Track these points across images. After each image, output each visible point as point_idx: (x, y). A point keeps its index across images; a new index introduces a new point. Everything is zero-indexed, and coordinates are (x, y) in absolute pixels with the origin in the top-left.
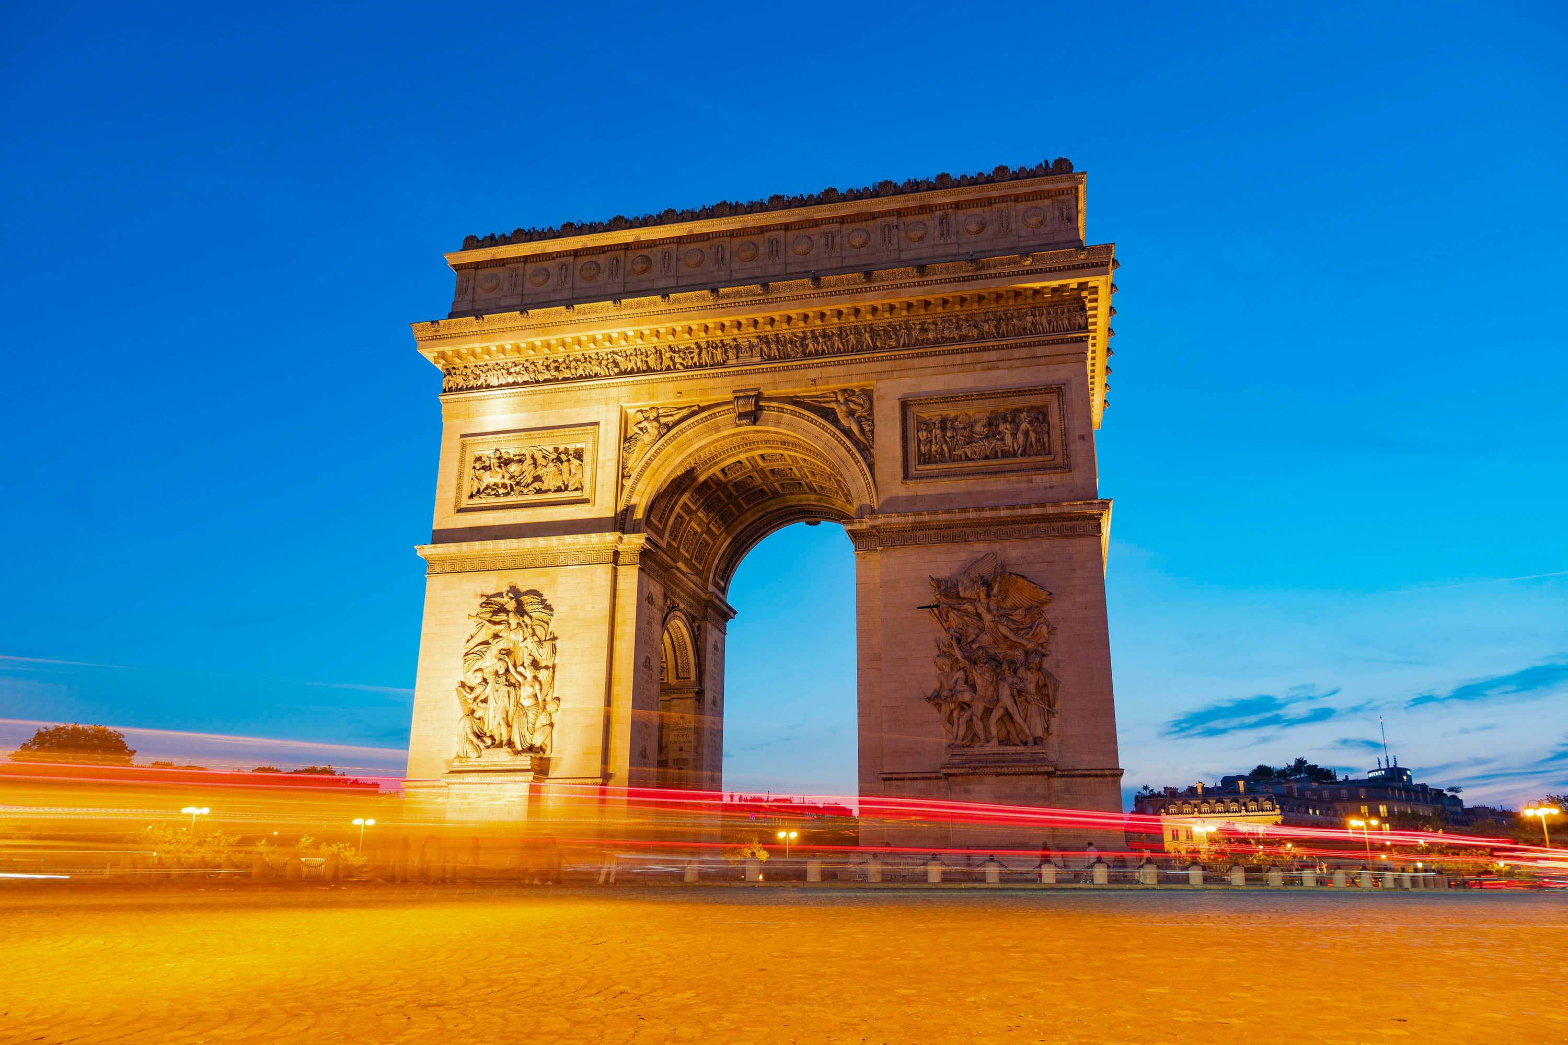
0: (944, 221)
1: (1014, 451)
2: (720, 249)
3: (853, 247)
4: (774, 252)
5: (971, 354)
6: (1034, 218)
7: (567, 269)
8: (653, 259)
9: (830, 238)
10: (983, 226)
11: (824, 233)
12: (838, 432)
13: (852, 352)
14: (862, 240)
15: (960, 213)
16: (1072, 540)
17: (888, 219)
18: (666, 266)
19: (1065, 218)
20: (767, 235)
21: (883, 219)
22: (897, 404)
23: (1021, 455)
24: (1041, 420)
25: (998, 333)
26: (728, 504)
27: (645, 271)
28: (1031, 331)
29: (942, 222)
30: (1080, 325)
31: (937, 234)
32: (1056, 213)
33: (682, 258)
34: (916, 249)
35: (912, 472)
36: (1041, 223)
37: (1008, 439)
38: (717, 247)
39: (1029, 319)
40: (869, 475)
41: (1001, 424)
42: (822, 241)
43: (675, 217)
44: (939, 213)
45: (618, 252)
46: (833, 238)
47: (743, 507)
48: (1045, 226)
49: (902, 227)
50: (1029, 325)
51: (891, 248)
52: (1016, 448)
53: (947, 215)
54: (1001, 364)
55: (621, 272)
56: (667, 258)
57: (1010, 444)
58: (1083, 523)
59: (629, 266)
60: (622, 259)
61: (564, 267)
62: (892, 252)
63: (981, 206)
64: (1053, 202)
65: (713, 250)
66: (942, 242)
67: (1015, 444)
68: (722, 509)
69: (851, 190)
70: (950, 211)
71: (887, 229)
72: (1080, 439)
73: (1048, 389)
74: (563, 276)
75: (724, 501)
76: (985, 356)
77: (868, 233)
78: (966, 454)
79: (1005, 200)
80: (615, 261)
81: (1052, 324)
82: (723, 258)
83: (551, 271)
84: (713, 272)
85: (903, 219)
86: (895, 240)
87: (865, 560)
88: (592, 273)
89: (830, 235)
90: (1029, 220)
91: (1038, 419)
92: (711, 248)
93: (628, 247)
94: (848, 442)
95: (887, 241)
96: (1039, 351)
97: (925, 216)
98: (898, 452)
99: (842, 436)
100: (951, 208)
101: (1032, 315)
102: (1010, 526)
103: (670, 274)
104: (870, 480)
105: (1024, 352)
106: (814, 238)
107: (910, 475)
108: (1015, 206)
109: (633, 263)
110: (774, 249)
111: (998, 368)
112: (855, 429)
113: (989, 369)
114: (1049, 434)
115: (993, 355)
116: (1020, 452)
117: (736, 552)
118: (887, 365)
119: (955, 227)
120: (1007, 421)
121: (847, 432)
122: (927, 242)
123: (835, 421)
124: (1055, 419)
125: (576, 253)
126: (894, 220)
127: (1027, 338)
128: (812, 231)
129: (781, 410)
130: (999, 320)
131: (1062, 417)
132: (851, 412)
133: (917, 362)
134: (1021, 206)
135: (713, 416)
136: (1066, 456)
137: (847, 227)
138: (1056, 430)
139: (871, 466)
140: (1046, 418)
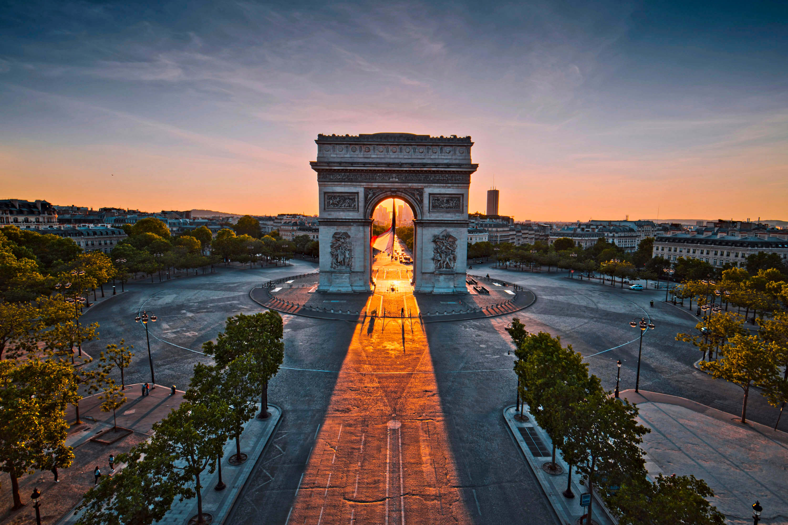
6: (462, 151)
8: (370, 148)
10: (450, 152)
11: (413, 148)
12: (415, 199)
13: (419, 181)
15: (445, 147)
16: (462, 228)
18: (374, 151)
20: (399, 146)
21: (427, 146)
22: (428, 194)
27: (368, 152)
29: (441, 150)
31: (440, 152)
33: (378, 149)
34: (434, 156)
35: (431, 210)
37: (451, 205)
39: (458, 177)
40: (421, 210)
42: (413, 150)
44: (440, 147)
48: (464, 154)
49: (432, 149)
50: (458, 179)
51: (429, 154)
52: (453, 207)
53: (442, 148)
54: (451, 187)
55: (362, 151)
56: (374, 149)
58: (465, 225)
59: (364, 150)
60: (362, 147)
61: (347, 148)
62: (429, 156)
63: (450, 147)
72: (466, 206)
73: (461, 194)
78: (442, 207)
79: (455, 146)
80: (360, 148)
83: (343, 148)
84: (386, 155)
85: (432, 147)
86: (430, 152)
88: (355, 150)
89: (415, 149)
90: (460, 152)
93: (364, 144)
94: (417, 201)
95: (428, 152)
96: (459, 185)
98: (428, 205)
102: (450, 225)
103: (375, 153)
106: (411, 149)
110: (401, 151)
112: (419, 198)
118: (426, 185)
119: (444, 151)
120: (451, 200)
121: (417, 199)
122: (437, 154)
123: (414, 196)
124: (461, 201)
125: (350, 144)
126: (430, 147)
127: (457, 182)
128: (410, 147)
129: (402, 192)
130: (452, 177)
131: (463, 201)
132: (418, 194)
133: (433, 185)
134: (459, 148)
135: (386, 192)
136: (463, 210)
137: (419, 147)
138: (461, 204)
139: (422, 207)
140: (459, 201)
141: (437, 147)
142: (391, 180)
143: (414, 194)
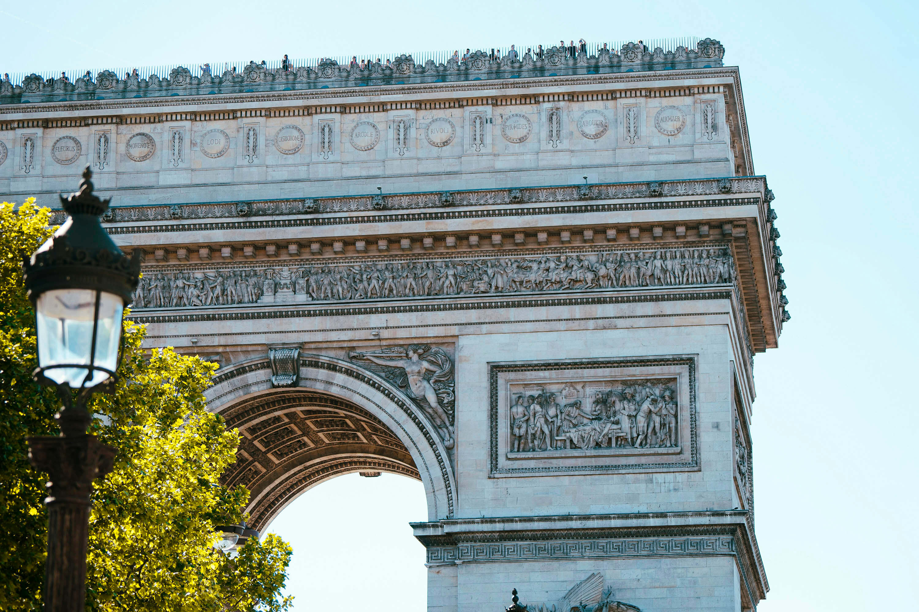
0: (554, 117)
1: (632, 438)
2: (251, 133)
3: (434, 144)
4: (326, 145)
5: (582, 306)
6: (670, 123)
7: (33, 146)
8: (156, 139)
9: (402, 130)
10: (604, 128)
11: (394, 121)
12: (408, 402)
13: (429, 294)
14: (444, 137)
15: (575, 106)
16: (698, 560)
17: (480, 108)
18: (176, 152)
19: (710, 125)
20: (317, 118)
21: (473, 109)
22: (485, 369)
23: (641, 444)
24: (667, 398)
25: (618, 280)
26: (252, 462)
27: (144, 158)
28: (659, 279)
29: (551, 119)
30: (721, 276)
31: (544, 134)
32: (699, 118)
33: (198, 141)
34: (517, 154)
35: (502, 462)
36: (679, 130)
37: (626, 424)
38: (246, 130)
39: (658, 263)
40: (447, 463)
41: (617, 402)
42: (391, 134)
43: (188, 80)
44: (547, 106)
45: (107, 127)
46: (406, 129)
47: (273, 462)
48: (684, 134)
49: (499, 121)
50: (658, 272)
51: (483, 150)
52: (635, 435)
53: (557, 109)
54: (620, 323)
55: (112, 155)
56: (177, 141)
57: (629, 431)
58: (713, 537)
59: (122, 148)
60: (113, 137)
61: (29, 143)
62: (485, 158)
63: (602, 100)
64: (695, 102)
65: (241, 134)
66: (550, 147)
67: (634, 430)
68: (245, 468)
69: (432, 62)
70: (562, 104)
71: (478, 121)
72: (713, 427)
73: (677, 360)
74: (28, 155)
75: (247, 460)
76: (600, 310)
77: (453, 126)
78: (571, 441)
79: (633, 95)
80: (103, 140)
81: (686, 272)
82: (255, 147)
83: (9, 146)
84: (242, 167)
85: (500, 110)
86: (488, 140)
87: (440, 575)
88: (70, 154)
89: (402, 125)
90: (663, 125)
91: (663, 397)
92: (238, 131)
93: (121, 120)
94: (421, 417)
95: (478, 141)
96: (668, 307)
97: (529, 107)
98: (484, 435)
99: (414, 408)
100: (564, 100)
101: (661, 257)
102: (622, 540)
103: (181, 165)
104: (449, 470)
105: (649, 308)
106: (381, 127)
107: (500, 466)
108: (646, 103)
109: (128, 144)
110: (327, 140)
111: (616, 328)
112: (432, 398)
113: (604, 328)
114: (676, 416)
115: (610, 310)
116: (639, 441)
117: (260, 518)
118: (473, 315)
119: (567, 127)
120: (623, 397)
121: (420, 402)
122: (531, 144)
123: (405, 386)
124: (684, 398)
125: (46, 124)
126: (488, 110)
127: (654, 290)
128: (377, 117)
129: (333, 368)
130: (620, 263)
131: (693, 398)
132: (427, 375)
133: (513, 313)
134: (655, 103)
135: (241, 371)
136: (695, 450)
137: (426, 115)
138: (685, 415)
139: (449, 450)
140: (673, 398)
141: (527, 109)
142: (267, 299)
143: (403, 374)
